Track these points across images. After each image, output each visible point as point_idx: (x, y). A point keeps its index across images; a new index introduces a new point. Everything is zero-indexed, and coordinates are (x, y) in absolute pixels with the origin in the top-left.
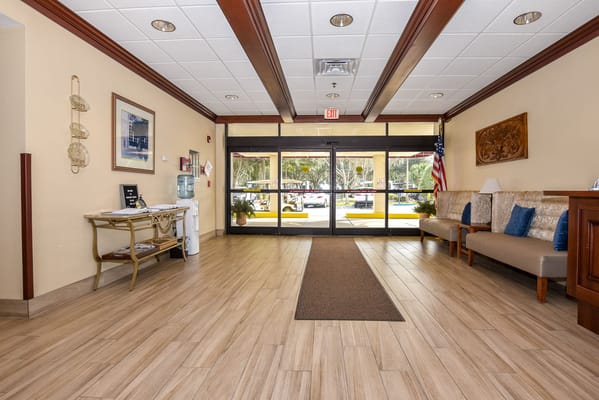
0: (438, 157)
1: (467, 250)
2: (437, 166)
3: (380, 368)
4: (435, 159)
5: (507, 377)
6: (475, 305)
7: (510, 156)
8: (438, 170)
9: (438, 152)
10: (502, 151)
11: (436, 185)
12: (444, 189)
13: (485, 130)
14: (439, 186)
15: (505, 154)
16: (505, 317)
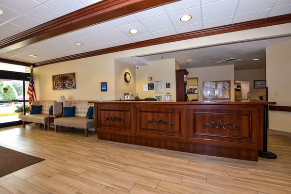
0: (31, 84)
1: (54, 126)
2: (31, 88)
3: (50, 177)
4: (30, 85)
5: (89, 158)
6: (67, 144)
7: (68, 87)
8: (31, 91)
9: (30, 82)
10: (65, 85)
11: (30, 98)
12: (35, 100)
13: (57, 75)
14: (32, 99)
15: (67, 86)
16: (79, 144)
